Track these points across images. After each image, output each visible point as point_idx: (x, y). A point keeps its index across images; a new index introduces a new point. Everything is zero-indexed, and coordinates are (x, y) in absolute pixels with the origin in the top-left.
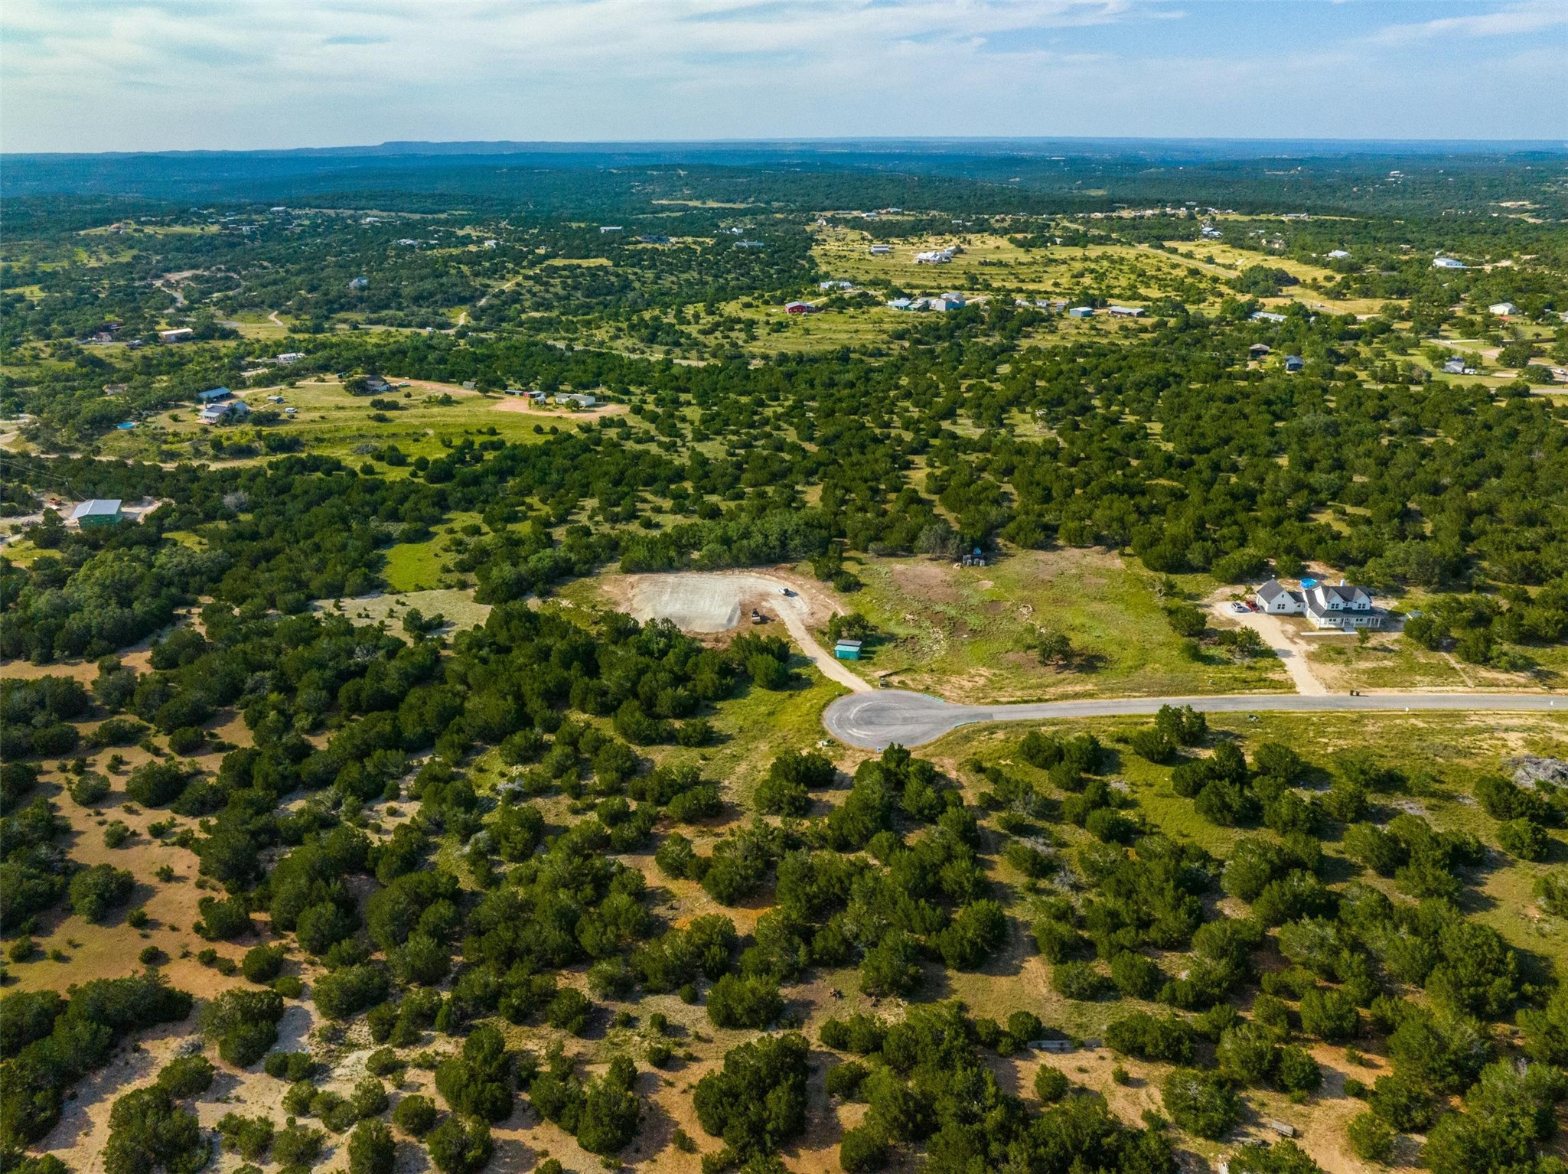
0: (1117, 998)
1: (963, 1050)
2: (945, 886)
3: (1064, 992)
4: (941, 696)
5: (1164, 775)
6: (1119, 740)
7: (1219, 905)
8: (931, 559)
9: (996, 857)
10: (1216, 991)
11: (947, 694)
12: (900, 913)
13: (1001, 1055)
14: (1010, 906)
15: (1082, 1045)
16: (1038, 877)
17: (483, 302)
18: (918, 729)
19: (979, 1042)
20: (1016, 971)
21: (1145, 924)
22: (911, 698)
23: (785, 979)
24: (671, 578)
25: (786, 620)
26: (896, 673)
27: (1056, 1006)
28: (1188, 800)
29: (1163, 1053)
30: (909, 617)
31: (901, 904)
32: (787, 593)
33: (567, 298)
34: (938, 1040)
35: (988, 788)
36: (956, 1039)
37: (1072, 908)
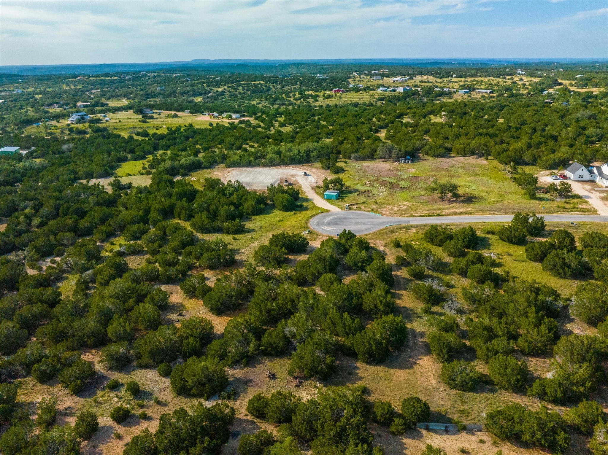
0: (493, 391)
1: (358, 426)
2: (365, 307)
3: (449, 384)
4: (380, 213)
5: (520, 251)
6: (488, 233)
7: (569, 326)
8: (383, 161)
9: (404, 292)
10: (581, 389)
11: (384, 212)
12: (329, 321)
13: (393, 433)
14: (410, 321)
15: (464, 428)
16: (433, 304)
17: (209, 95)
18: (363, 227)
19: (375, 420)
20: (410, 366)
21: (515, 337)
22: (363, 214)
23: (235, 363)
24: (249, 169)
25: (302, 184)
26: (356, 204)
27: (442, 394)
28: (537, 264)
29: (539, 441)
30: (368, 182)
31: (330, 315)
32: (306, 174)
33: (244, 93)
34: (337, 418)
35: (403, 254)
36: (352, 417)
37: (457, 325)
